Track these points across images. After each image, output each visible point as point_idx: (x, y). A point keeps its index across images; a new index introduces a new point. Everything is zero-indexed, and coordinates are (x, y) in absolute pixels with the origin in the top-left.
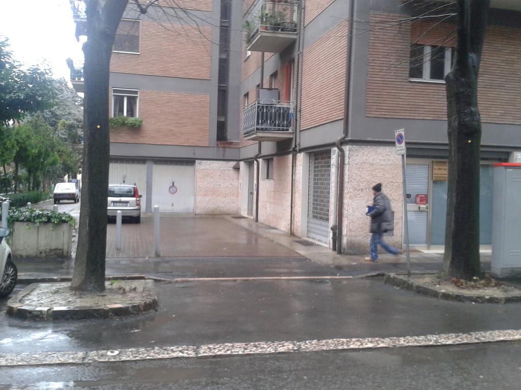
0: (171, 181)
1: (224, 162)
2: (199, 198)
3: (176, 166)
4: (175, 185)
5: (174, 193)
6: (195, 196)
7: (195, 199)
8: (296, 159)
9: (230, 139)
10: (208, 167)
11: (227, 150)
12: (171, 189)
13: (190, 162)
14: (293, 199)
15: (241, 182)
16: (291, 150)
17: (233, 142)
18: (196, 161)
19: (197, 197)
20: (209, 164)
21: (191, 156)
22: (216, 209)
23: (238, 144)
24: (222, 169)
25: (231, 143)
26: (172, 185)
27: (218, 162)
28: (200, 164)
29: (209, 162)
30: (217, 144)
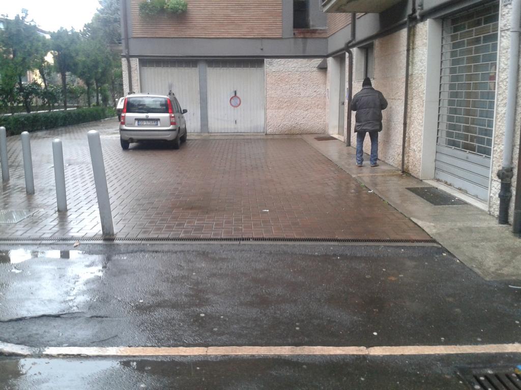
0: (232, 90)
1: (305, 61)
2: (270, 113)
3: (238, 69)
4: (238, 95)
5: (237, 107)
6: (266, 109)
7: (265, 114)
8: (414, 35)
9: (313, 26)
10: (281, 68)
11: (309, 41)
12: (232, 100)
13: (256, 61)
14: (409, 110)
15: (328, 88)
16: (406, 19)
17: (317, 30)
18: (265, 59)
19: (268, 111)
20: (283, 64)
21: (258, 53)
22: (294, 127)
23: (324, 31)
24: (303, 70)
25: (314, 31)
26: (233, 95)
27: (295, 60)
28: (270, 64)
29: (283, 61)
30: (294, 34)
